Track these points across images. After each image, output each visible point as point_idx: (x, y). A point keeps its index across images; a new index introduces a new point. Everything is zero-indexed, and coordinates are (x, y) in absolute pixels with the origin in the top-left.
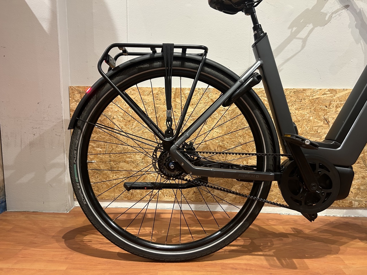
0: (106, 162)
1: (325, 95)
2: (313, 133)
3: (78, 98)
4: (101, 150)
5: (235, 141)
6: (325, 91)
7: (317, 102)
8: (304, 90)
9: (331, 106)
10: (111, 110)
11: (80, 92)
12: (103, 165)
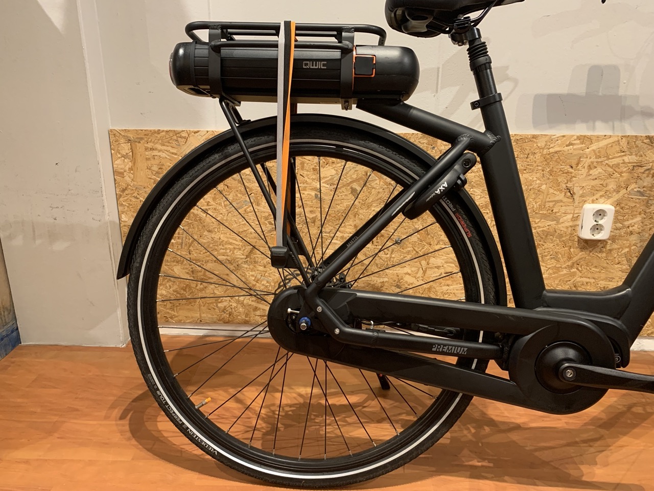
1: (572, 146)
2: (545, 212)
3: (127, 150)
5: (407, 226)
6: (572, 139)
7: (555, 159)
8: (534, 137)
9: (580, 165)
11: (129, 141)
12: (179, 267)
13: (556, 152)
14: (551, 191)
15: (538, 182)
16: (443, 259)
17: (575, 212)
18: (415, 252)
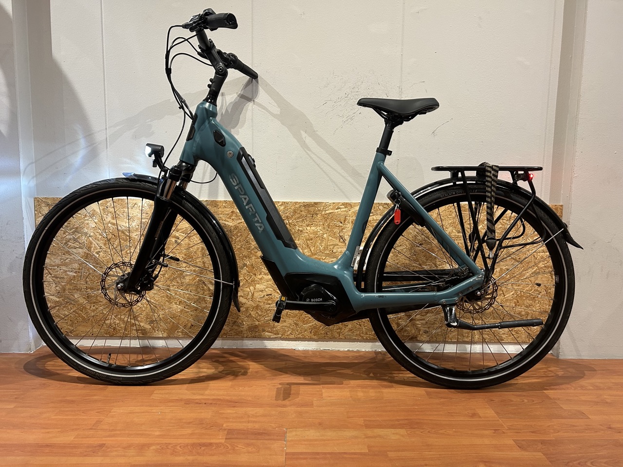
0: (82, 289)
1: (339, 210)
2: (328, 252)
3: (46, 210)
4: (75, 274)
6: (339, 205)
7: (330, 218)
8: (316, 203)
9: (346, 221)
10: (88, 226)
11: (48, 205)
13: (330, 213)
14: (330, 238)
15: (321, 232)
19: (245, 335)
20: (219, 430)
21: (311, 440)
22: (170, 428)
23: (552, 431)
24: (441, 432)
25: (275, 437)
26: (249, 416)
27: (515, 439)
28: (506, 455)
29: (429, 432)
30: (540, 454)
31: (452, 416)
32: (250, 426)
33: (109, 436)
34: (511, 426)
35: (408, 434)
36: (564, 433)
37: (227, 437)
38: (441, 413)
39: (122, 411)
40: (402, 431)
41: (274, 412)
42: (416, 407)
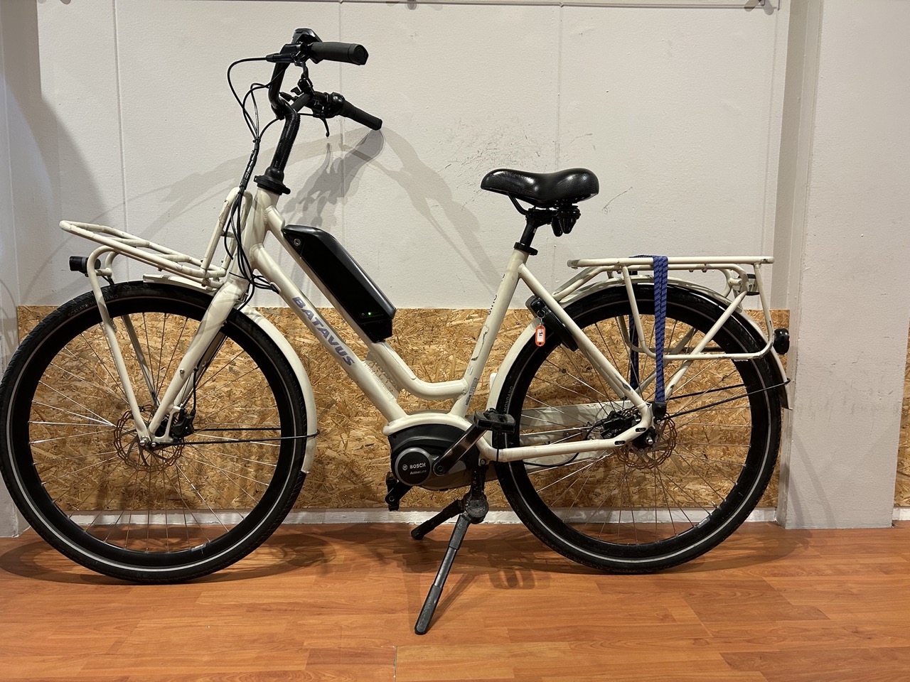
0: (90, 441)
1: (471, 320)
3: (33, 324)
5: (325, 398)
6: (471, 313)
7: (458, 332)
8: (437, 311)
10: (98, 348)
11: (38, 317)
12: (85, 448)
13: (458, 325)
14: (459, 361)
15: (445, 352)
16: (363, 431)
17: (484, 381)
18: (334, 424)
19: (336, 505)
20: (297, 652)
21: (432, 663)
22: (224, 649)
23: (775, 639)
24: (618, 644)
25: (380, 660)
26: (341, 629)
27: (724, 652)
28: (711, 676)
29: (601, 645)
30: (758, 673)
31: (635, 620)
32: (344, 643)
33: (135, 665)
34: (717, 632)
35: (572, 649)
36: (792, 641)
37: (310, 662)
38: (619, 615)
39: (153, 625)
40: (564, 645)
41: (378, 621)
42: (584, 608)
